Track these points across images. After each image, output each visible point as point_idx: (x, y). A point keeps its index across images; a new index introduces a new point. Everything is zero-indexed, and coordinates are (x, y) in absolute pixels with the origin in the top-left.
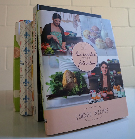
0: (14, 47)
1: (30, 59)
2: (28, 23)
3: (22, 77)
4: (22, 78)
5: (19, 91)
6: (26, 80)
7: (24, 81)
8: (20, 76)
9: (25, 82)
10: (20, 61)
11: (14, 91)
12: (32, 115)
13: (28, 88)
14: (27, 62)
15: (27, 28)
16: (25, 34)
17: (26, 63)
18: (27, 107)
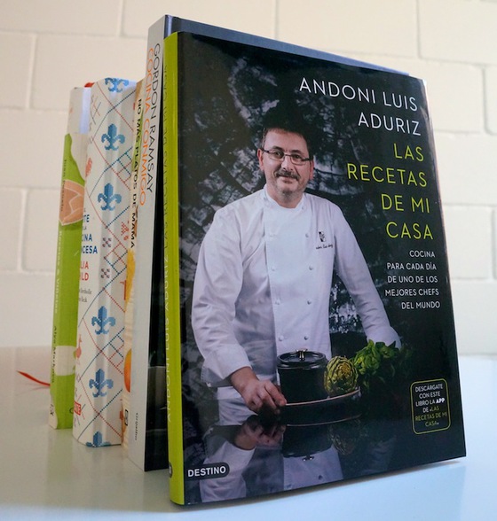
0: (63, 182)
1: (124, 232)
2: (118, 91)
3: (90, 298)
4: (89, 301)
5: (73, 349)
6: (102, 311)
7: (96, 315)
8: (81, 295)
9: (100, 319)
10: (83, 238)
11: (54, 348)
12: (119, 445)
13: (110, 343)
14: (110, 243)
15: (114, 108)
17: (104, 246)
18: (104, 414)
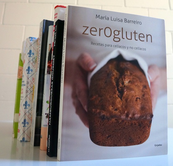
0: (19, 67)
1: (33, 80)
2: (33, 41)
4: (23, 100)
5: (18, 114)
6: (26, 102)
7: (24, 103)
8: (21, 98)
9: (26, 104)
10: (22, 82)
11: (14, 114)
12: (29, 141)
13: (28, 112)
14: (29, 83)
15: (31, 45)
16: (29, 52)
17: (27, 84)
18: (26, 132)
